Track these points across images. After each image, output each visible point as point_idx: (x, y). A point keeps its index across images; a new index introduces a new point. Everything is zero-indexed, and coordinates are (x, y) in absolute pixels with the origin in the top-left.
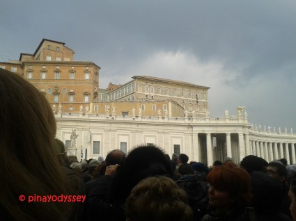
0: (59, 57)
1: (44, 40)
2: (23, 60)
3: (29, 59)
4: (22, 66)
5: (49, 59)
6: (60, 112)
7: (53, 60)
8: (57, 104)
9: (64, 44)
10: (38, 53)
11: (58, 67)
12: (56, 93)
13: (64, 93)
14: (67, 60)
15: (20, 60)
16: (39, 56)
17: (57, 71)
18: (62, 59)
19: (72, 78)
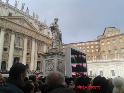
0: (113, 34)
1: (106, 28)
2: (99, 38)
3: (101, 37)
4: (99, 41)
5: (109, 35)
6: (119, 57)
7: (111, 36)
8: (117, 54)
9: (114, 27)
10: (104, 34)
11: (114, 38)
12: (115, 49)
13: (119, 49)
14: (117, 34)
15: (98, 39)
16: (105, 35)
17: (114, 40)
18: (115, 34)
19: (121, 41)
